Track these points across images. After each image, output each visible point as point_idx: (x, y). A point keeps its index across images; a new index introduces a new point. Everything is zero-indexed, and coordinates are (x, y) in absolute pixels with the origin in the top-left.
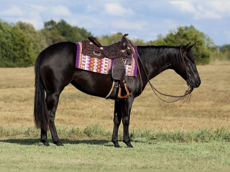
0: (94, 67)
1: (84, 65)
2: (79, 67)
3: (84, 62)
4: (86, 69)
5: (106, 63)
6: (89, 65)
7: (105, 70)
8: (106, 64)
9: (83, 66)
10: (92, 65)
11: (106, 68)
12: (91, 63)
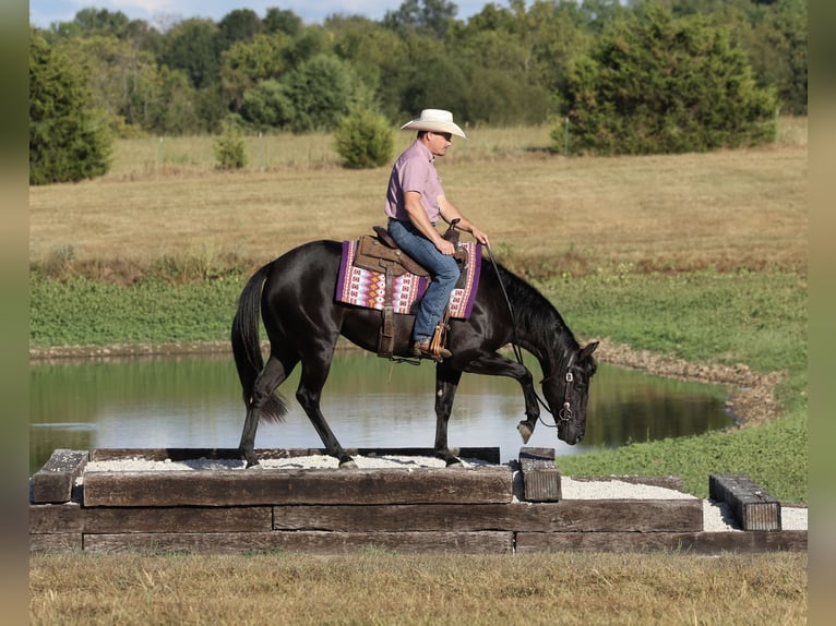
0: (378, 299)
1: (355, 294)
2: (344, 300)
3: (356, 287)
4: (358, 303)
5: (405, 289)
6: (367, 293)
7: (402, 304)
8: (405, 293)
9: (354, 298)
10: (372, 294)
11: (403, 300)
12: (373, 283)
